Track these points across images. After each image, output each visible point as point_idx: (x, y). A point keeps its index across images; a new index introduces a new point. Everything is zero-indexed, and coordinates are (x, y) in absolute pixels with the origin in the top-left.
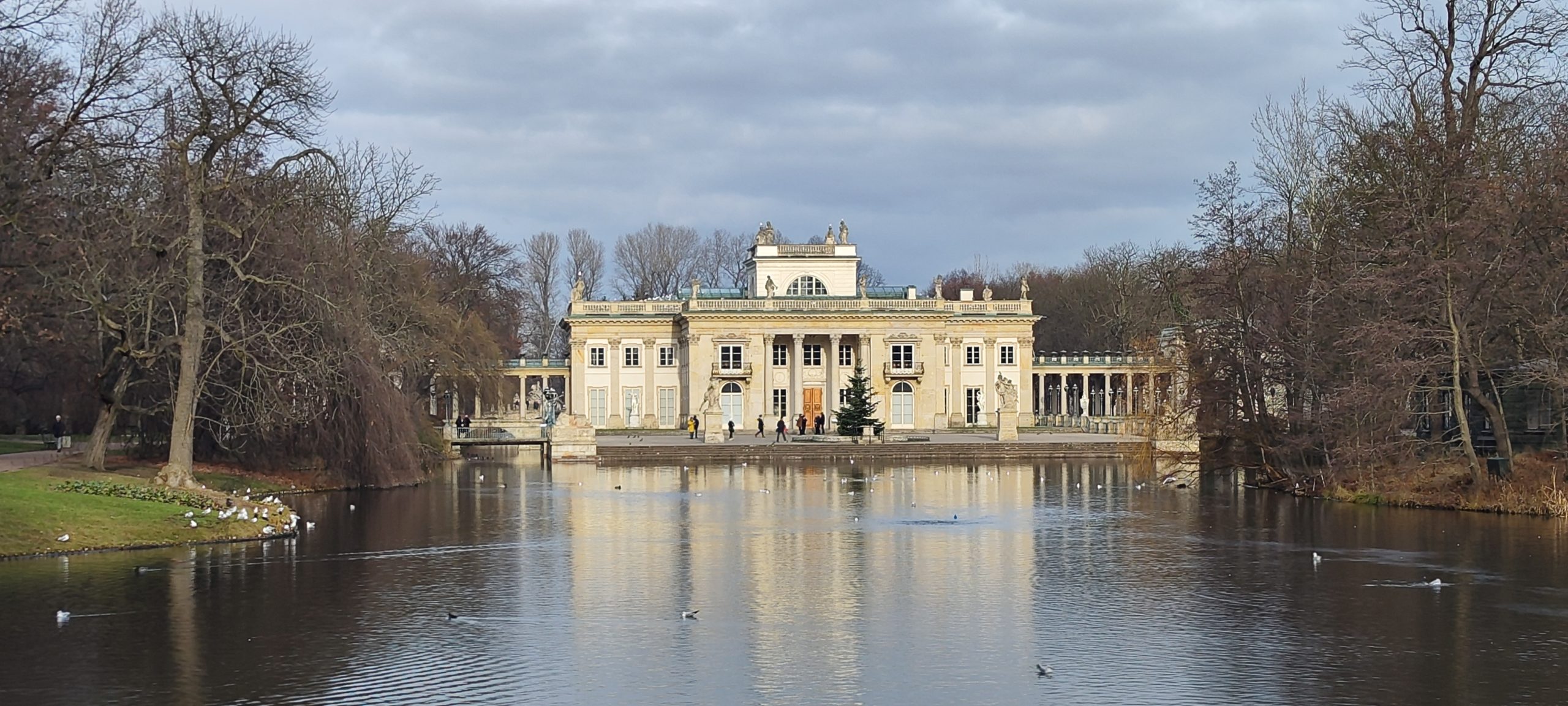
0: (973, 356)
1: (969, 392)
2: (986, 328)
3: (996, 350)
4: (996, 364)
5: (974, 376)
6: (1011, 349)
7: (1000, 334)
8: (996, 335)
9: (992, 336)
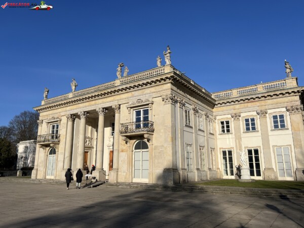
0: (250, 125)
1: (250, 152)
2: (258, 104)
3: (268, 119)
4: (269, 129)
5: (253, 140)
6: (282, 117)
7: (270, 107)
8: (267, 107)
9: (263, 108)
